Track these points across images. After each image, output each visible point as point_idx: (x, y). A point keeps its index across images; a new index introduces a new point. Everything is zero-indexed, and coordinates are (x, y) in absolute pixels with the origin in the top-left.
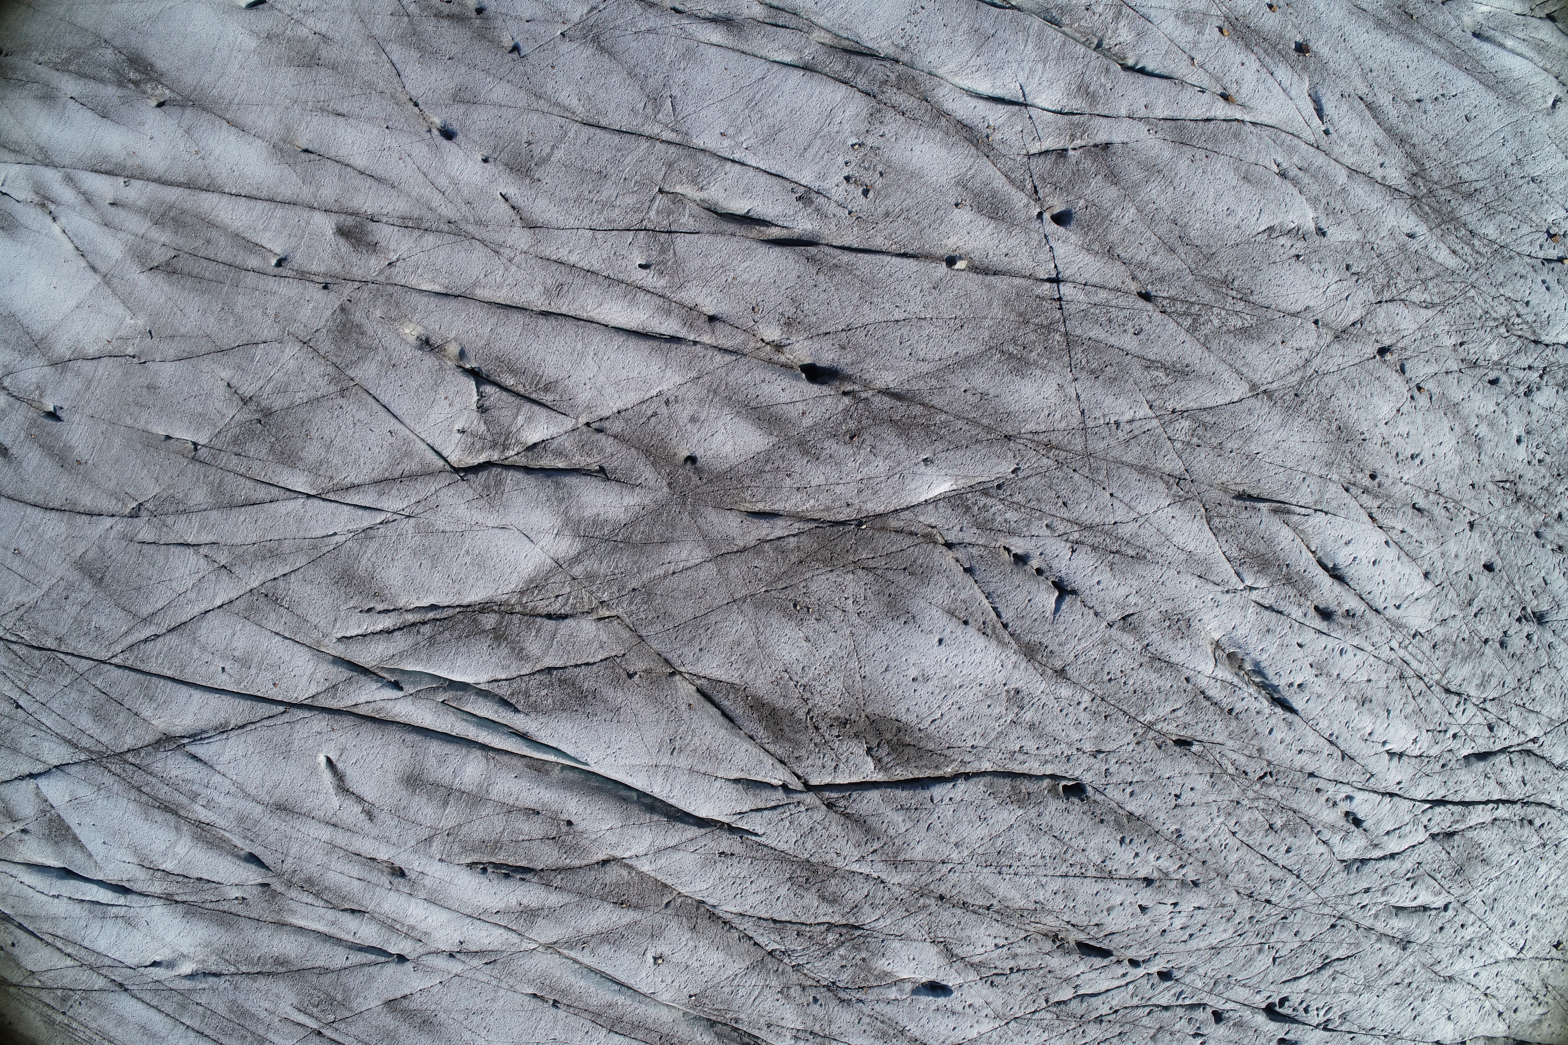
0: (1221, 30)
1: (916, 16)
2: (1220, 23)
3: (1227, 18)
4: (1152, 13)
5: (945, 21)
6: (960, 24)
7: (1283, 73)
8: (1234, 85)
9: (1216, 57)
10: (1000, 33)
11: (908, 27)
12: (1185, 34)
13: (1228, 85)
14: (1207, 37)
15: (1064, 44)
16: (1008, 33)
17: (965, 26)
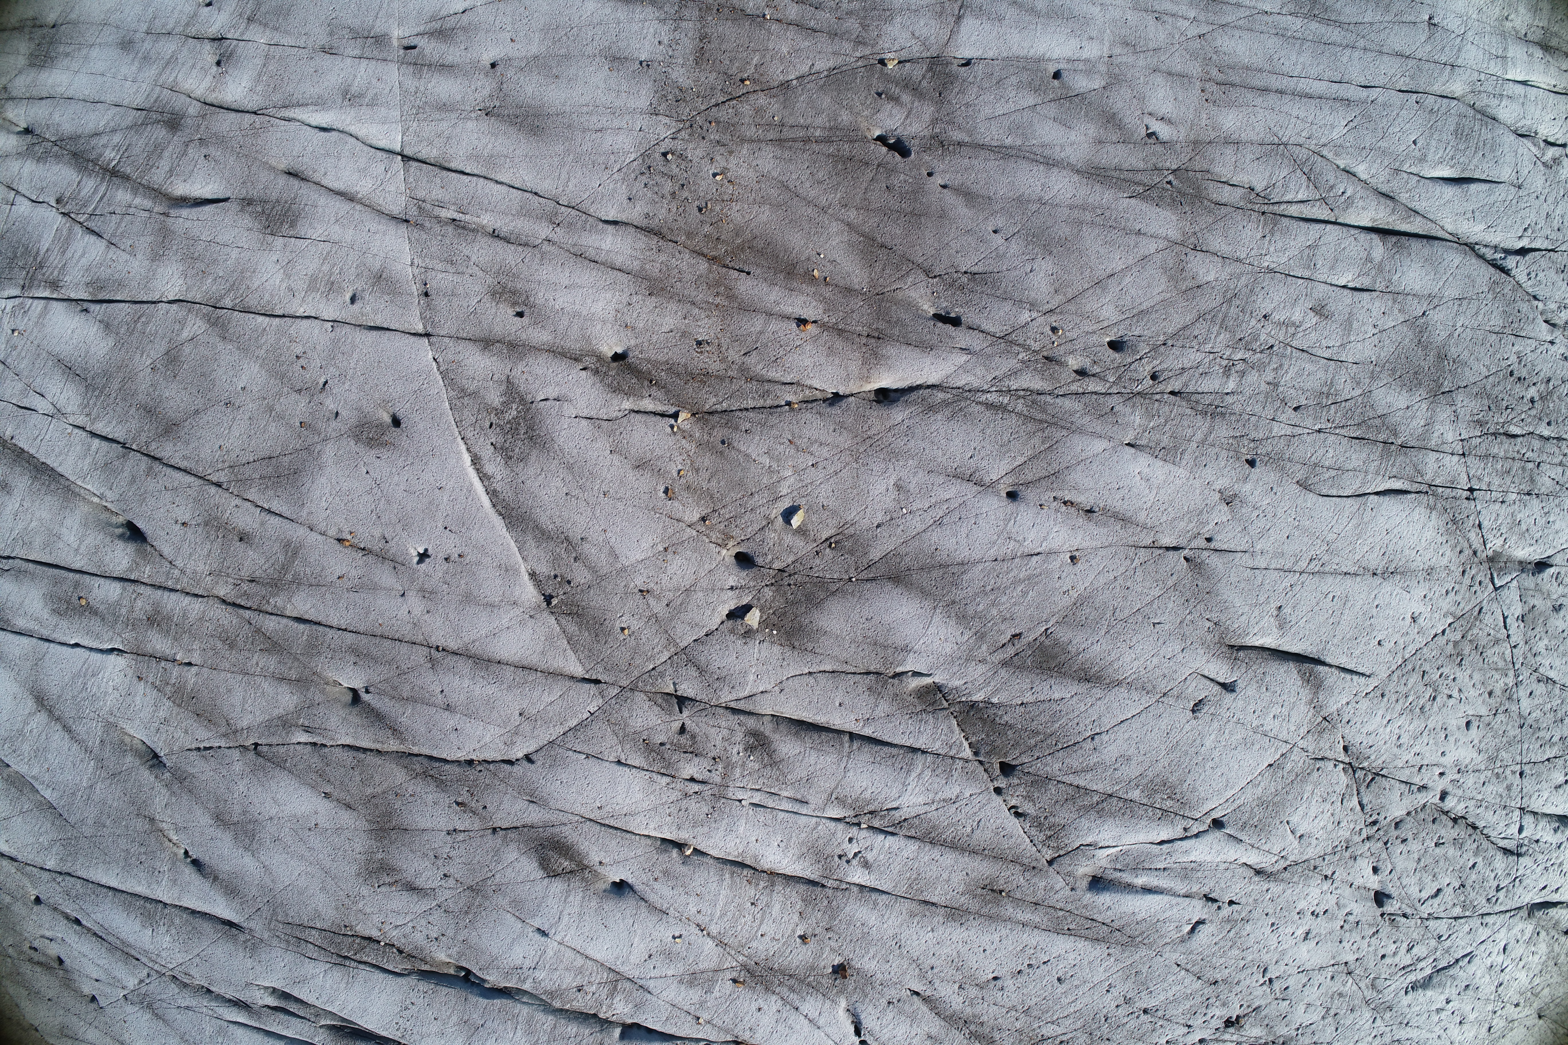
0: (735, 981)
1: (407, 1012)
2: (734, 975)
3: (744, 967)
4: (651, 984)
5: (435, 1015)
6: (450, 1016)
7: (811, 1005)
8: (748, 1033)
9: (726, 1011)
10: (489, 1024)
11: (401, 1021)
12: (690, 997)
13: (741, 1033)
14: (716, 993)
15: (555, 1027)
16: (496, 1023)
17: (454, 1018)
